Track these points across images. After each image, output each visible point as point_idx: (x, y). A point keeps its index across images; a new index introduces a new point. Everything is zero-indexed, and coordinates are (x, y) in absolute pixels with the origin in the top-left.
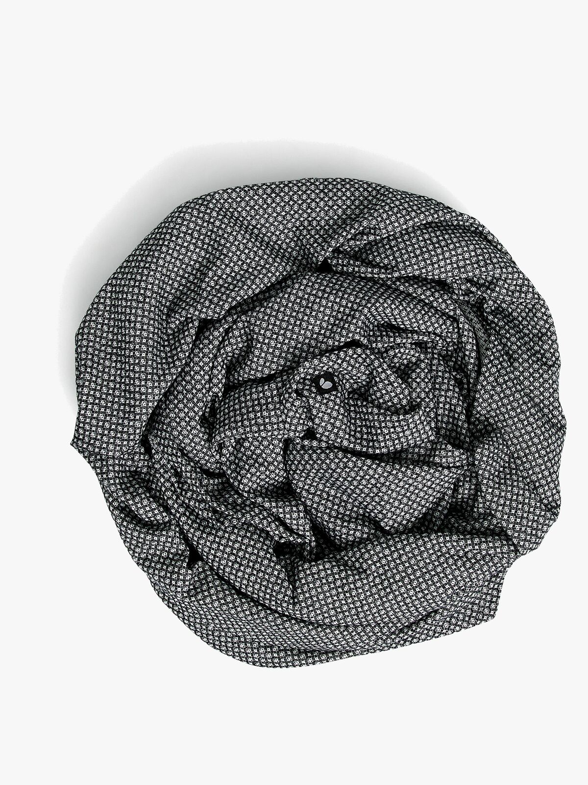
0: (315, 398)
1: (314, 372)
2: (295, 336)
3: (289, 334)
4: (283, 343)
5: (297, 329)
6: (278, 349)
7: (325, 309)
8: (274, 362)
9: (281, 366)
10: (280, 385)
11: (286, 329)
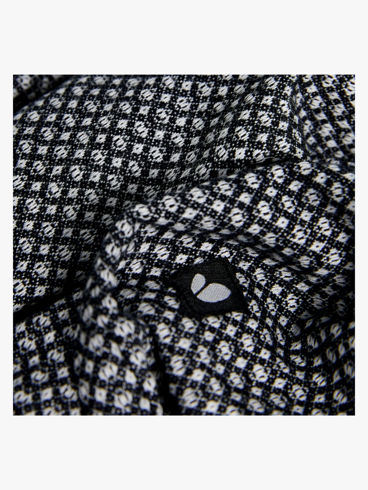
0: (175, 324)
1: (172, 257)
2: (96, 177)
3: (77, 173)
4: (62, 202)
5: (99, 156)
6: (49, 218)
7: (173, 99)
8: (41, 258)
9: (64, 265)
10: (63, 314)
11: (69, 161)
